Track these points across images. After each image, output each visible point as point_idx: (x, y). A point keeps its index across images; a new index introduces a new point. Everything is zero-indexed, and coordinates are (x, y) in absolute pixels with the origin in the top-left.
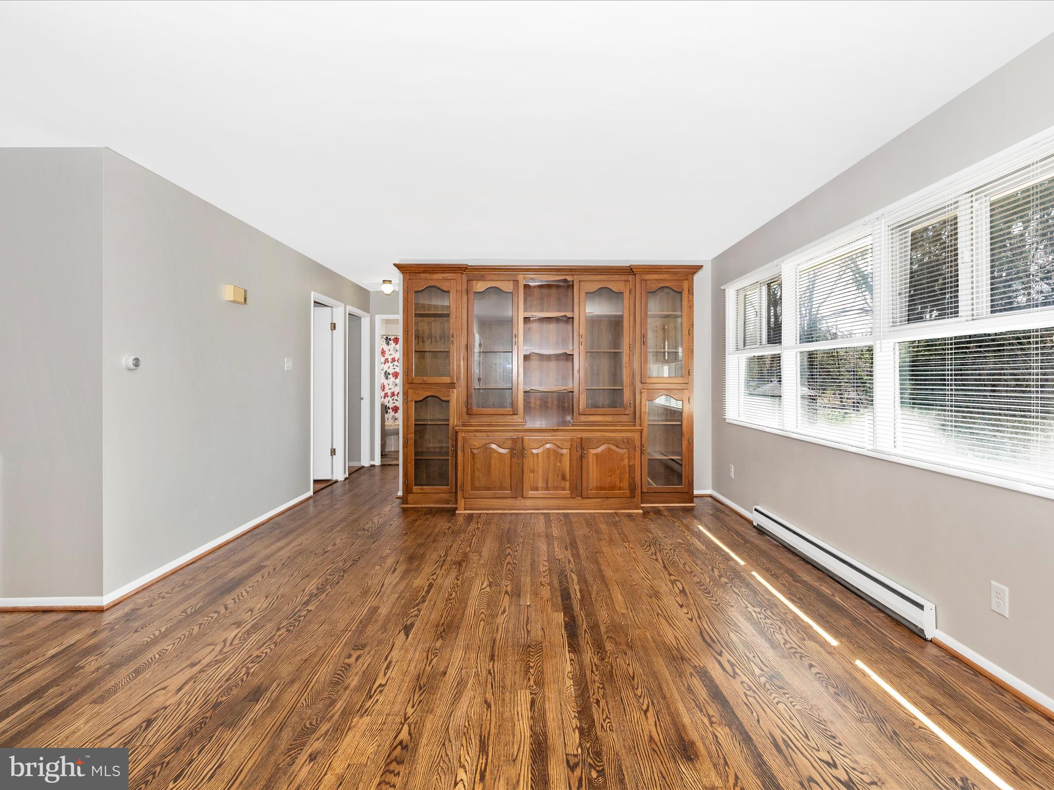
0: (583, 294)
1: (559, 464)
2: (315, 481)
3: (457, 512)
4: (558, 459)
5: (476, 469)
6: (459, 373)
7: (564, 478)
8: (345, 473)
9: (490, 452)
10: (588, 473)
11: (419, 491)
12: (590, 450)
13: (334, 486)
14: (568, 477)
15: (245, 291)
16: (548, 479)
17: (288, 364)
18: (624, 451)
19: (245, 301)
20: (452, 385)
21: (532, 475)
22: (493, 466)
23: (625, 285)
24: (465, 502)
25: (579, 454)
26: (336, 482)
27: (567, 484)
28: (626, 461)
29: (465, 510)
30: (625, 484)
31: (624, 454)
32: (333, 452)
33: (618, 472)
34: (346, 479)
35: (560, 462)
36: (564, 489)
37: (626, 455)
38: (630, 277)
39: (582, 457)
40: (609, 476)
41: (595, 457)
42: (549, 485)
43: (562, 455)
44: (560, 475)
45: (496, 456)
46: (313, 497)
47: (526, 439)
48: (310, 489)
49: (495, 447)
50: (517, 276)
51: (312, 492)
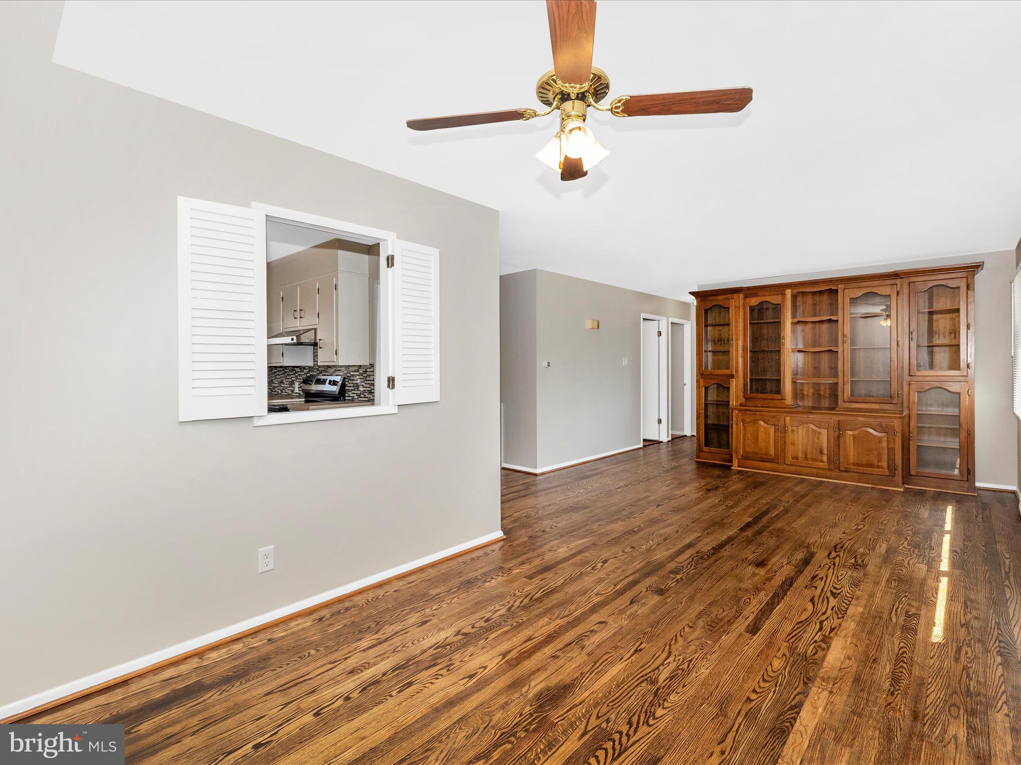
0: (847, 300)
1: (816, 440)
2: (644, 440)
3: (732, 468)
4: (817, 437)
5: (746, 438)
6: (737, 367)
7: (821, 452)
8: (668, 437)
9: (757, 427)
10: (845, 450)
11: (708, 451)
12: (848, 432)
13: (661, 444)
14: (825, 452)
15: (598, 321)
16: (807, 451)
17: (625, 362)
18: (883, 435)
19: (598, 327)
20: (732, 376)
21: (793, 447)
22: (760, 437)
23: (891, 288)
24: (738, 461)
25: (837, 433)
26: (662, 442)
27: (825, 458)
28: (885, 444)
29: (738, 467)
30: (884, 464)
31: (882, 437)
32: (660, 421)
33: (876, 452)
34: (669, 441)
35: (818, 439)
36: (822, 461)
37: (885, 439)
38: (898, 281)
39: (839, 437)
40: (866, 455)
41: (852, 438)
42: (808, 457)
43: (820, 433)
44: (818, 449)
45: (763, 430)
46: (641, 448)
47: (788, 419)
48: (640, 444)
49: (762, 423)
50: (785, 291)
51: (641, 445)
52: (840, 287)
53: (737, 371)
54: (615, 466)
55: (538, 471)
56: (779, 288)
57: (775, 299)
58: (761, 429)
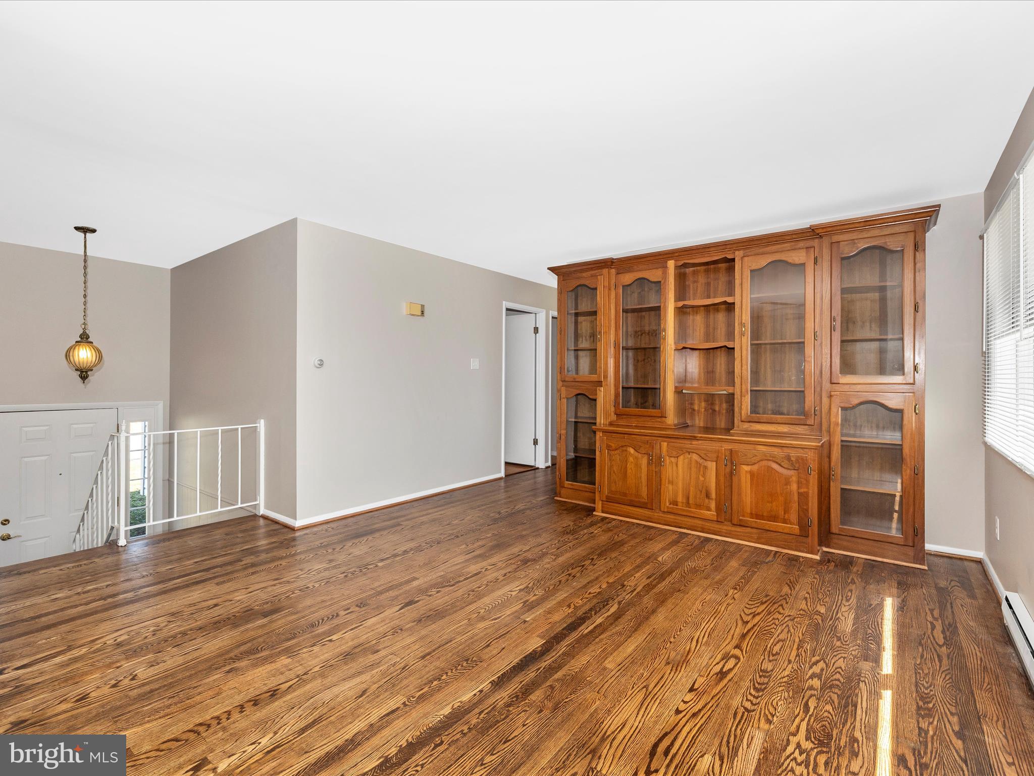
0: (747, 273)
1: (702, 479)
2: (507, 464)
3: (594, 513)
4: (702, 473)
5: (612, 472)
6: (606, 371)
7: (708, 496)
8: (546, 461)
9: (626, 456)
10: (739, 494)
11: (570, 486)
12: (743, 466)
14: (713, 495)
15: (423, 306)
16: (689, 494)
17: (475, 364)
18: (792, 472)
19: (423, 313)
20: (599, 383)
21: (670, 487)
22: (629, 471)
23: (807, 253)
24: (602, 504)
25: (728, 470)
26: (538, 468)
27: (713, 505)
28: (794, 487)
29: (603, 512)
30: (794, 517)
31: (791, 476)
32: (536, 442)
33: (781, 499)
34: (547, 468)
35: (704, 475)
36: (709, 509)
37: (794, 479)
38: (816, 243)
39: (731, 474)
40: (768, 502)
41: (749, 476)
42: (691, 501)
43: (706, 468)
44: (704, 491)
45: (633, 461)
46: (501, 479)
47: (665, 445)
48: (500, 472)
49: (632, 451)
50: (667, 262)
51: (502, 474)
52: (738, 255)
53: (606, 377)
54: (436, 510)
55: (298, 524)
56: (658, 259)
57: (653, 275)
58: (631, 459)
